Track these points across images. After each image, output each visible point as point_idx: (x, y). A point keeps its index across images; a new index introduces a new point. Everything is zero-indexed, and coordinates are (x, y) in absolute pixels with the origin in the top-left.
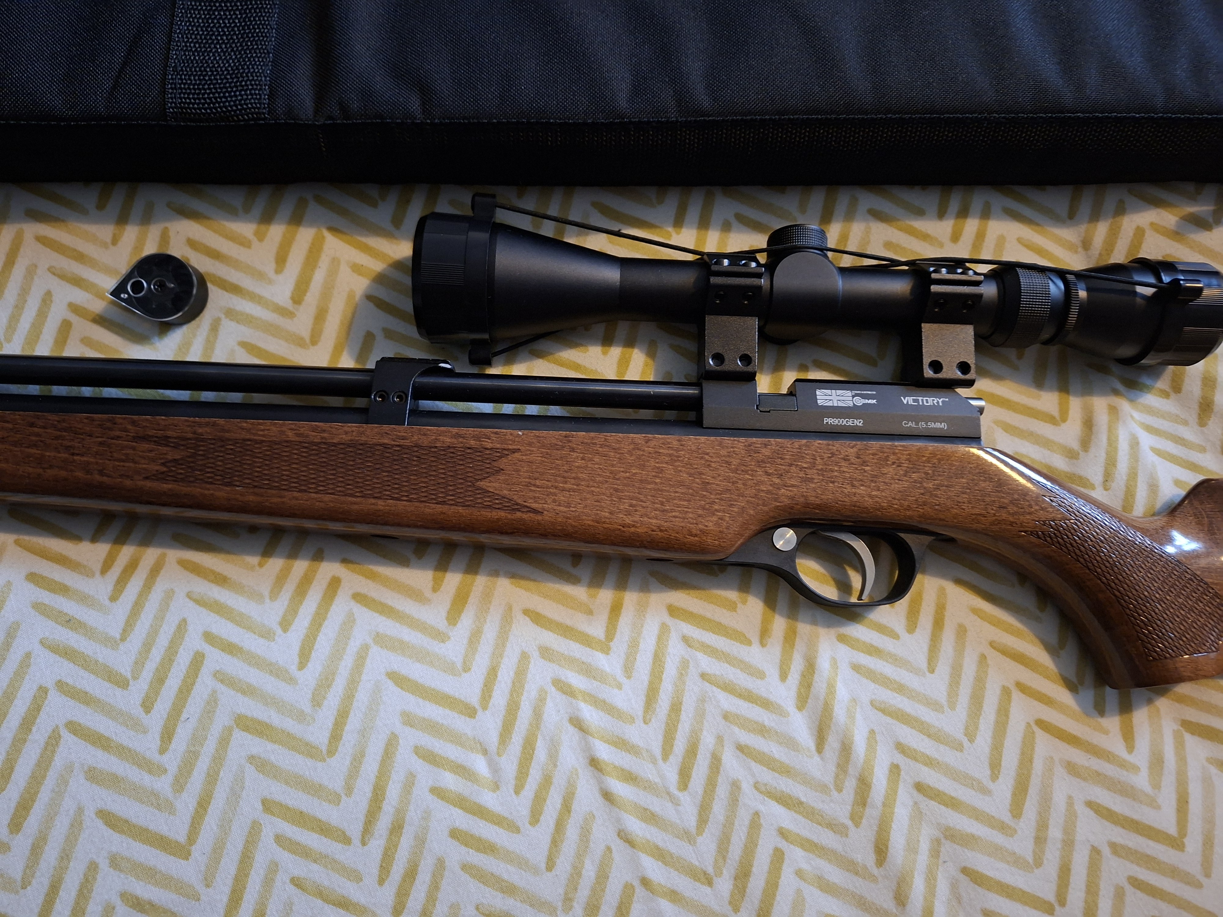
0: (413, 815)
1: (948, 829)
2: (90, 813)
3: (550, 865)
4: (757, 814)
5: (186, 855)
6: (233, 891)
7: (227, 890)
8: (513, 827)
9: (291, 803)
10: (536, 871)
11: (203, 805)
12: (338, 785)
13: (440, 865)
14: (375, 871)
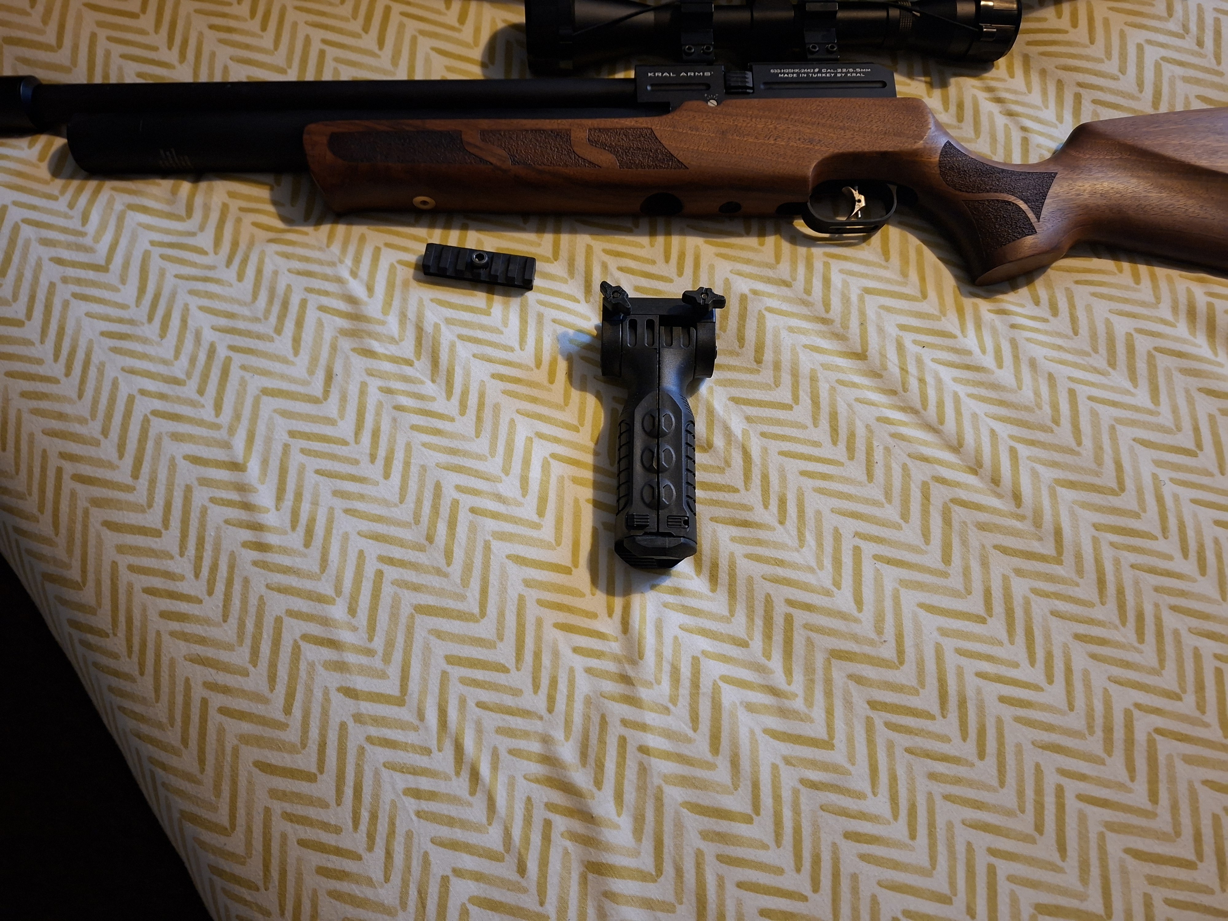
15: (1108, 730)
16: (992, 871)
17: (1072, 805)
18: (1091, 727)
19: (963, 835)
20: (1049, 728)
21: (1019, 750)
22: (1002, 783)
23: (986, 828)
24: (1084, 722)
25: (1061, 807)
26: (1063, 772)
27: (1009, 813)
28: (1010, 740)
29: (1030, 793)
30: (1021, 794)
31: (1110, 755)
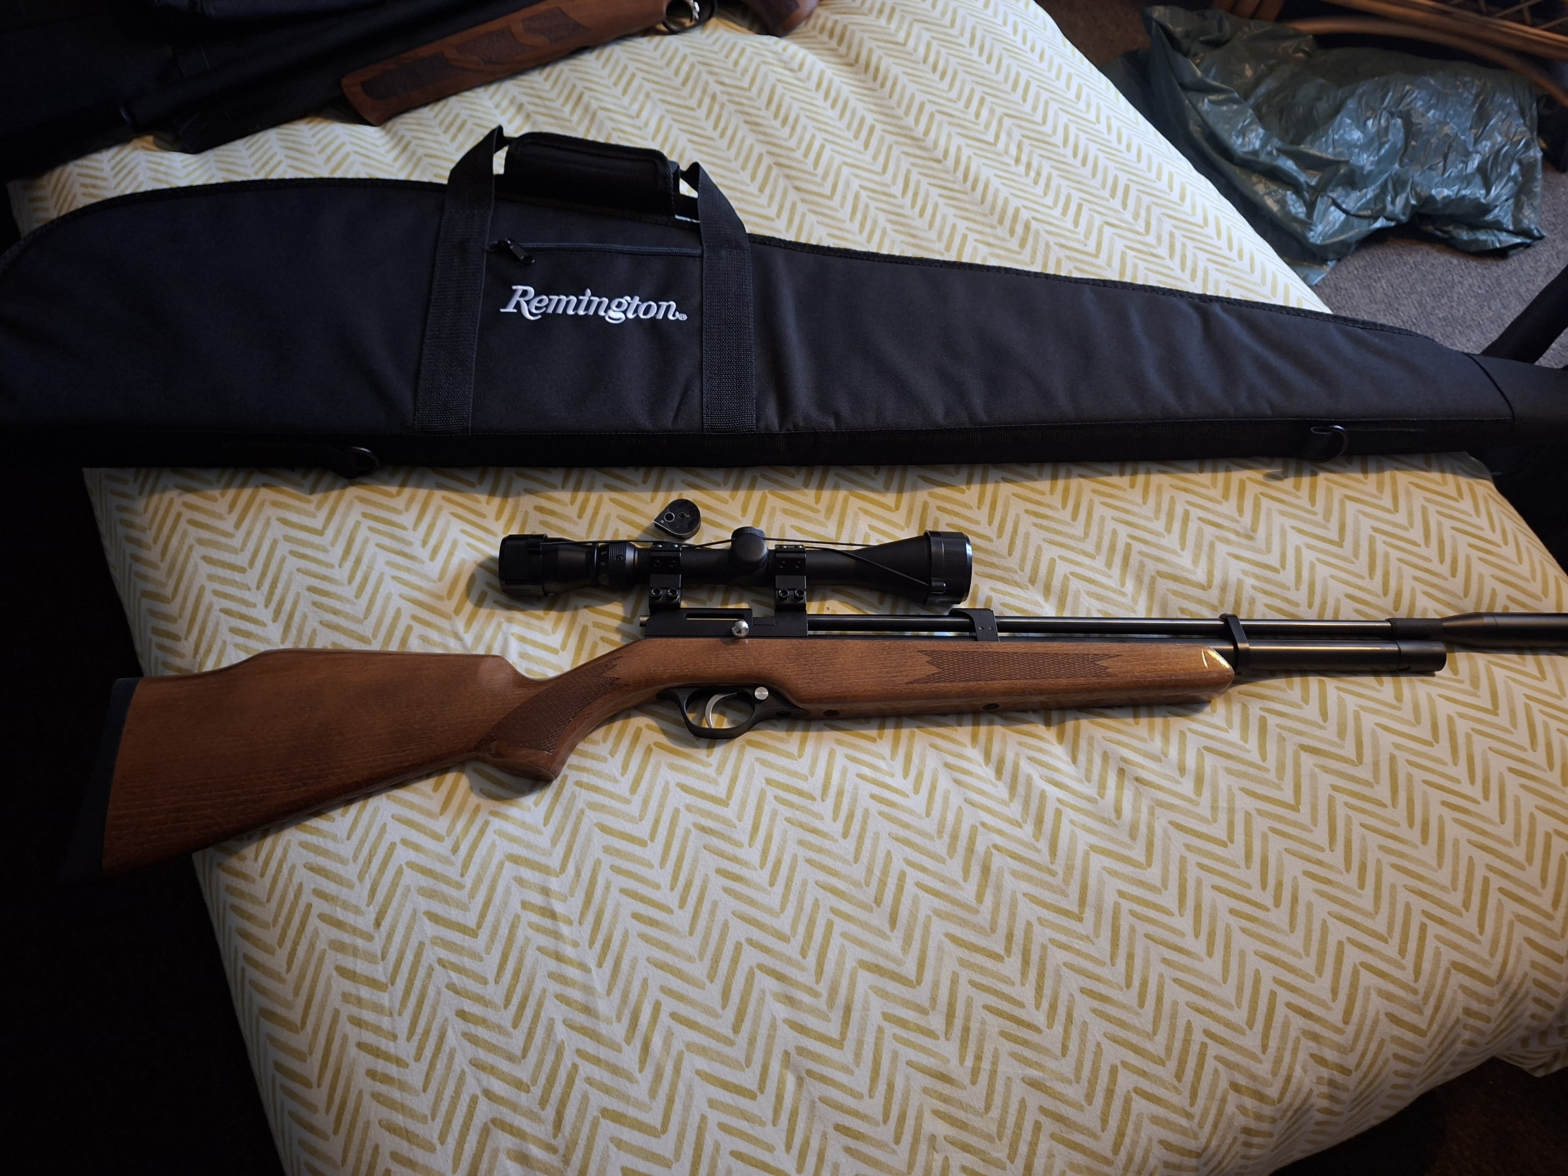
0: (848, 787)
1: (1157, 800)
2: (672, 784)
3: (928, 814)
4: (1043, 791)
5: (727, 805)
6: (754, 824)
7: (751, 823)
8: (904, 795)
9: (781, 780)
10: (920, 818)
11: (733, 780)
12: (806, 771)
13: (866, 812)
14: (831, 815)
15: (954, 837)
16: (830, 925)
17: (910, 887)
18: (940, 833)
19: (812, 892)
20: (906, 826)
21: (877, 836)
22: (856, 860)
23: (835, 891)
24: (935, 827)
25: (900, 888)
26: (908, 862)
27: (856, 884)
28: (871, 828)
29: (877, 873)
30: (870, 871)
31: (951, 858)
